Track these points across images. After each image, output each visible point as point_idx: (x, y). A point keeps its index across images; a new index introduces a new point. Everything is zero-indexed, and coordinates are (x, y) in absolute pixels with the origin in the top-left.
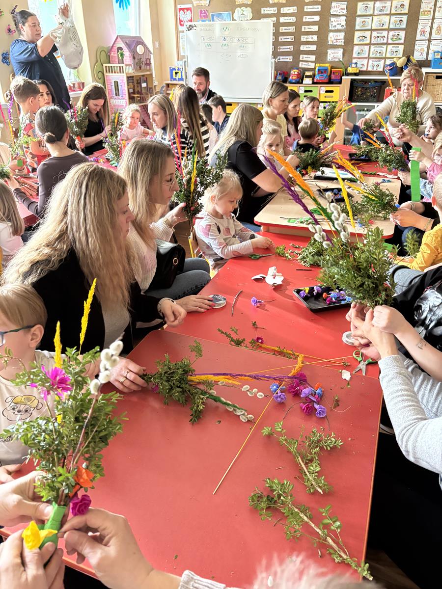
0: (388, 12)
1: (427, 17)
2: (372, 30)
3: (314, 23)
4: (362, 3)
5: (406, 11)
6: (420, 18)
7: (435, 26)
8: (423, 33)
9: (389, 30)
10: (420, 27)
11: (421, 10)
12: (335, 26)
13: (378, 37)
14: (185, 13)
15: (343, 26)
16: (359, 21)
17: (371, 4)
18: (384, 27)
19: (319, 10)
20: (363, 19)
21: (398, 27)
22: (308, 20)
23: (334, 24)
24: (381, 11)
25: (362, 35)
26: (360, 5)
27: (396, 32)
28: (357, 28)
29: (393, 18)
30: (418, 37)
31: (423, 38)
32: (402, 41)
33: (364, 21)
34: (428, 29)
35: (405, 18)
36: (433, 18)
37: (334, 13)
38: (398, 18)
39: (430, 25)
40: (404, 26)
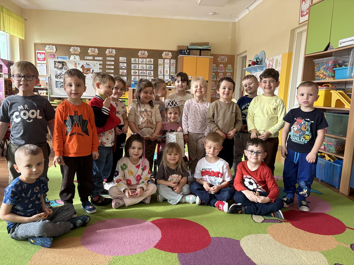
0: (145, 63)
1: (161, 66)
2: (139, 70)
3: (112, 65)
4: (133, 58)
5: (153, 63)
6: (159, 66)
7: (165, 70)
8: (161, 72)
9: (146, 70)
10: (159, 70)
11: (159, 63)
12: (122, 67)
13: (142, 73)
14: (41, 55)
15: (125, 67)
16: (132, 65)
17: (137, 59)
18: (144, 69)
19: (114, 59)
20: (135, 65)
21: (150, 69)
22: (108, 63)
23: (121, 66)
24: (142, 62)
25: (134, 71)
26: (132, 59)
27: (150, 72)
28: (132, 68)
29: (147, 66)
30: (159, 74)
31: (161, 74)
32: (153, 75)
33: (135, 66)
34: (162, 71)
35: (152, 66)
36: (164, 67)
37: (121, 61)
38: (150, 66)
39: (163, 69)
40: (152, 69)
